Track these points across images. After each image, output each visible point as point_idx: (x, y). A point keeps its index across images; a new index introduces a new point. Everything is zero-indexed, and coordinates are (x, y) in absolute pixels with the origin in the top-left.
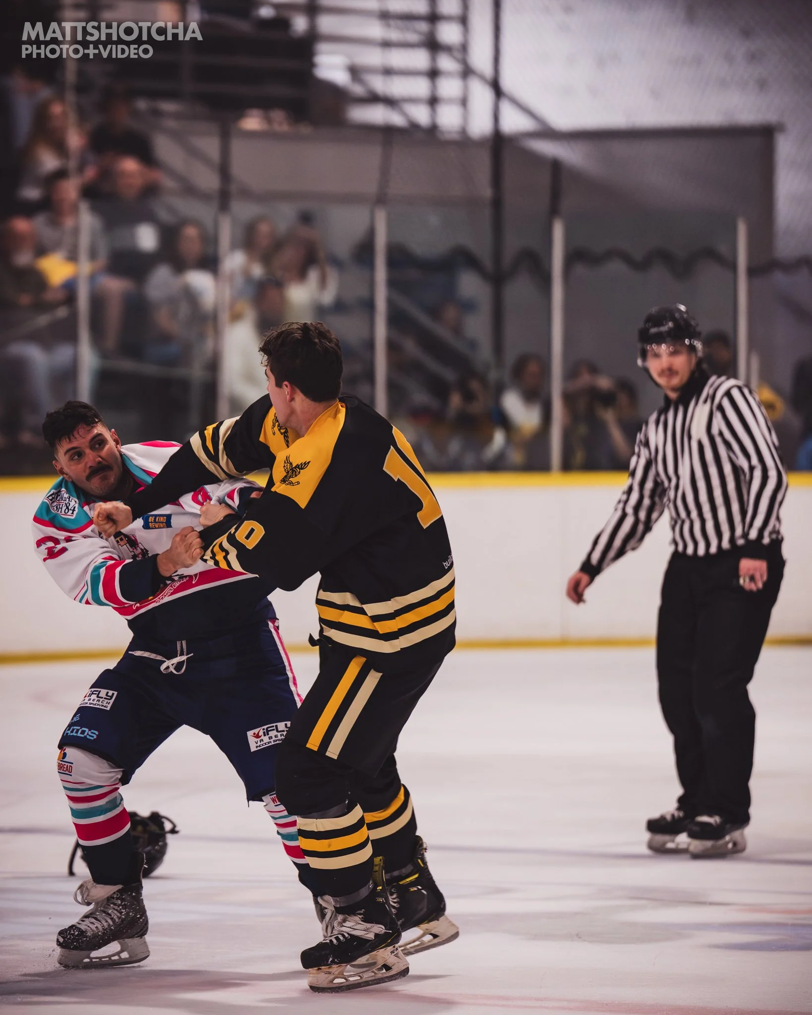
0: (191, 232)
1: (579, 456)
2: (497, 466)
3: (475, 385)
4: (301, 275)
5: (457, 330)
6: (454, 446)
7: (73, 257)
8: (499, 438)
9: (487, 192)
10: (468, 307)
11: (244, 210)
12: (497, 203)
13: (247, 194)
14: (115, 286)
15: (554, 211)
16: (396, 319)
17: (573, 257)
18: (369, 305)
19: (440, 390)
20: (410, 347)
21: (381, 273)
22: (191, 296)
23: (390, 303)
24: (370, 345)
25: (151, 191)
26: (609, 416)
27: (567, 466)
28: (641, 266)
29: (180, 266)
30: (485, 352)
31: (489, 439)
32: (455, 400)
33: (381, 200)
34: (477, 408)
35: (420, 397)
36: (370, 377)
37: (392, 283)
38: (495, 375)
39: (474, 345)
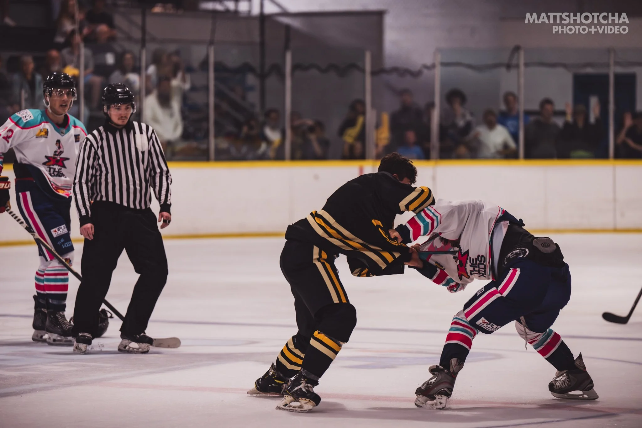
0: (128, 56)
1: (299, 154)
2: (263, 158)
3: (253, 123)
4: (175, 75)
6: (244, 149)
7: (77, 67)
8: (264, 146)
9: (257, 39)
10: (251, 88)
11: (152, 47)
12: (262, 44)
13: (154, 40)
14: (97, 80)
15: (286, 47)
16: (219, 94)
17: (296, 67)
18: (207, 88)
19: (238, 125)
20: (225, 106)
21: (212, 75)
22: (129, 83)
23: (215, 86)
24: (207, 105)
25: (112, 39)
26: (313, 137)
27: (293, 158)
28: (324, 71)
29: (124, 72)
30: (258, 109)
31: (259, 147)
32: (245, 129)
33: (211, 43)
34: (254, 132)
35: (231, 128)
36: (207, 119)
37: (216, 78)
38: (261, 118)
39: (253, 105)
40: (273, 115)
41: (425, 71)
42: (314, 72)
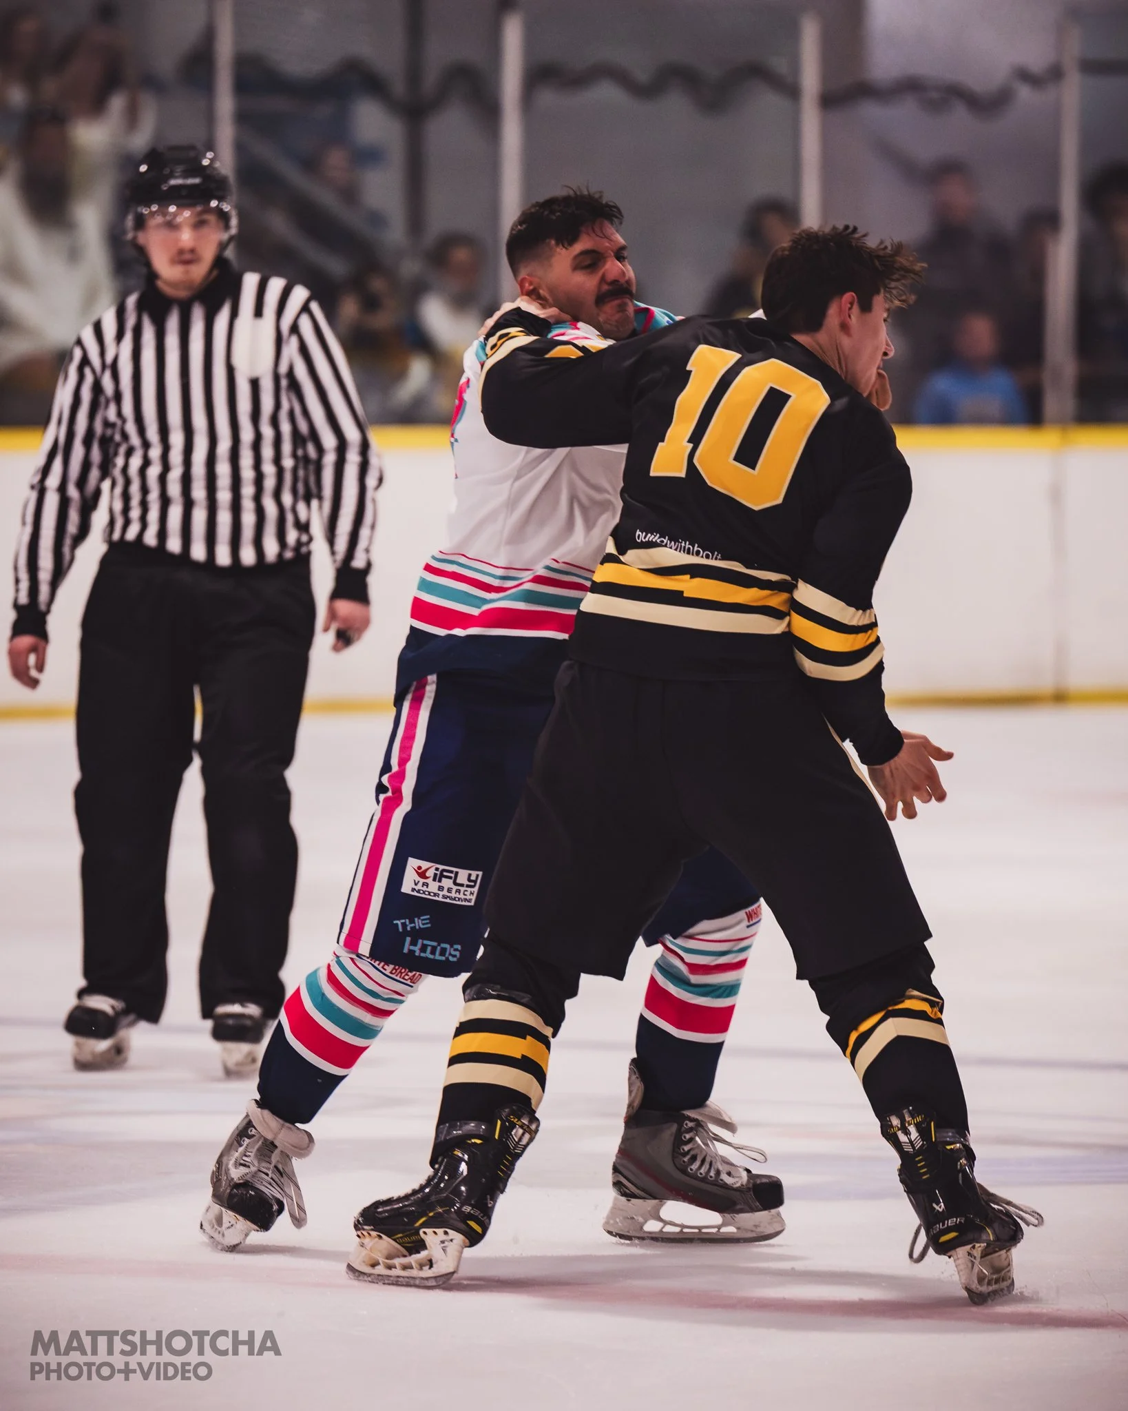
3: (377, 284)
4: (97, 106)
5: (350, 194)
8: (418, 372)
10: (369, 156)
15: (505, 0)
17: (537, 76)
21: (225, 104)
28: (647, 91)
30: (395, 234)
31: (401, 374)
32: (347, 310)
34: (383, 320)
37: (242, 118)
38: (410, 268)
39: (377, 219)
40: (461, 255)
41: (1025, 93)
42: (607, 93)
